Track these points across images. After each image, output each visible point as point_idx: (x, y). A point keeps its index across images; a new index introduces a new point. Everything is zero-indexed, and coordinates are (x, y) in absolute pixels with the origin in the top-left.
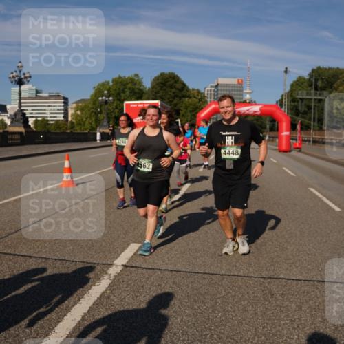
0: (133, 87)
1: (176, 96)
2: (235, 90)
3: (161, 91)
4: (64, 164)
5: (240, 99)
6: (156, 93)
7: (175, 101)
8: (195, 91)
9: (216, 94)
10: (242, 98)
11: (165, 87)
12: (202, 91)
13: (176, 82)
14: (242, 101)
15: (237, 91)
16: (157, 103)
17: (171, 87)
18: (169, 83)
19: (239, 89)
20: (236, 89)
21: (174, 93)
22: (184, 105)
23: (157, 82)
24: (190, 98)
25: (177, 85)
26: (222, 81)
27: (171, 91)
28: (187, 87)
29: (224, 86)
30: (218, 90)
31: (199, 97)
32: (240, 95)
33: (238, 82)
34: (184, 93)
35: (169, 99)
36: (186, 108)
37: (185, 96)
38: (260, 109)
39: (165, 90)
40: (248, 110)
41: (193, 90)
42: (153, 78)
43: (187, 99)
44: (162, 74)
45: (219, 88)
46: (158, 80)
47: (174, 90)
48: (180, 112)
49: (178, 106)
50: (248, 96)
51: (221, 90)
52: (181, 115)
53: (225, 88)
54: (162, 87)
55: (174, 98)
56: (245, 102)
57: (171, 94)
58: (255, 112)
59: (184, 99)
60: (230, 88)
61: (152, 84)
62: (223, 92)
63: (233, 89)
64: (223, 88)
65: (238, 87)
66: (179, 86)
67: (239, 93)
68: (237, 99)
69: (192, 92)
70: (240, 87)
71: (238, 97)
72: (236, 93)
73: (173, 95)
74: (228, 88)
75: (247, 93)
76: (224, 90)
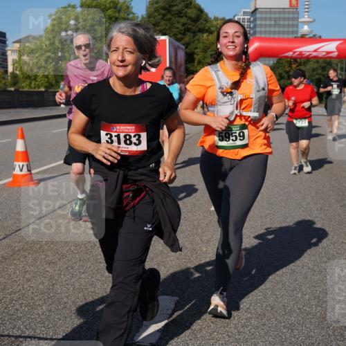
0: (117, 15)
1: (189, 30)
2: (284, 19)
3: (163, 22)
4: (14, 145)
5: (293, 32)
6: (154, 25)
7: (187, 39)
9: (252, 26)
10: (297, 32)
11: (169, 16)
13: (187, 6)
14: (294, 36)
15: (289, 19)
16: (165, 41)
17: (179, 14)
18: (175, 8)
19: (291, 16)
20: (286, 16)
21: (184, 25)
22: (201, 45)
23: (157, 6)
25: (189, 11)
27: (178, 22)
28: (207, 15)
29: (266, 13)
30: (255, 20)
32: (293, 26)
33: (290, 5)
34: (200, 25)
35: (175, 35)
36: (205, 50)
37: (202, 31)
38: (337, 48)
39: (170, 19)
40: (316, 51)
41: (216, 19)
43: (205, 35)
45: (258, 16)
47: (184, 20)
48: (195, 56)
49: (192, 46)
50: (306, 27)
51: (261, 19)
52: (196, 61)
53: (268, 16)
54: (164, 15)
55: (184, 34)
56: (303, 36)
57: (179, 26)
58: (328, 53)
59: (199, 35)
60: (277, 16)
61: (147, 10)
62: (263, 22)
63: (282, 16)
64: (264, 16)
65: (289, 13)
66: (192, 13)
67: (291, 22)
68: (288, 33)
69: (215, 23)
70: (293, 13)
71: (290, 29)
72: (286, 23)
73: (183, 28)
74: (273, 16)
75: (305, 23)
76: (266, 19)
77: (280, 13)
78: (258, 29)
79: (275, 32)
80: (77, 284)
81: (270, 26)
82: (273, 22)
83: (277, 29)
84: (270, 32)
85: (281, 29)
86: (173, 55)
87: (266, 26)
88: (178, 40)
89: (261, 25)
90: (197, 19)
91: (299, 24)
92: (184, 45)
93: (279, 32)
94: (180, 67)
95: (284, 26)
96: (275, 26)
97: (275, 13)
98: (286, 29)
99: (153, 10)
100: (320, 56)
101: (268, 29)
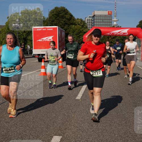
1: (66, 24)
3: (55, 20)
5: (110, 25)
6: (52, 21)
7: (65, 27)
8: (79, 20)
9: (93, 22)
10: (112, 25)
11: (58, 18)
12: (84, 20)
13: (66, 14)
14: (110, 26)
17: (63, 17)
18: (61, 15)
19: (109, 18)
21: (64, 21)
22: (71, 30)
23: (53, 13)
24: (76, 25)
25: (67, 16)
26: (97, 13)
27: (62, 20)
28: (74, 17)
30: (94, 20)
31: (82, 24)
32: (110, 22)
33: (109, 14)
34: (71, 21)
35: (61, 26)
36: (74, 32)
37: (72, 24)
38: (128, 31)
39: (59, 19)
40: (119, 33)
41: (78, 19)
42: (50, 11)
43: (73, 26)
44: (56, 8)
45: (95, 18)
46: (53, 12)
47: (64, 20)
49: (68, 30)
50: (115, 23)
51: (97, 19)
53: (99, 18)
54: (56, 18)
55: (65, 25)
56: (114, 27)
57: (62, 22)
58: (124, 33)
59: (71, 26)
60: (103, 18)
61: (49, 16)
62: (98, 21)
63: (105, 18)
64: (98, 18)
65: (108, 17)
66: (68, 16)
67: (109, 21)
68: (108, 25)
69: (77, 21)
70: (110, 17)
71: (109, 24)
72: (107, 21)
73: (64, 23)
74: (101, 18)
75: (115, 21)
76: (98, 19)
77: (104, 17)
78: (95, 24)
79: (102, 25)
80: (18, 132)
81: (100, 22)
82: (101, 21)
83: (103, 24)
84: (100, 25)
85: (105, 24)
86: (60, 34)
87: (98, 22)
88: (62, 28)
89: (97, 22)
90: (70, 19)
91: (112, 21)
92: (64, 30)
93: (104, 25)
94: (63, 39)
95: (106, 22)
96: (102, 22)
97: (102, 17)
98: (107, 24)
99: (51, 15)
100: (121, 35)
101: (99, 24)
